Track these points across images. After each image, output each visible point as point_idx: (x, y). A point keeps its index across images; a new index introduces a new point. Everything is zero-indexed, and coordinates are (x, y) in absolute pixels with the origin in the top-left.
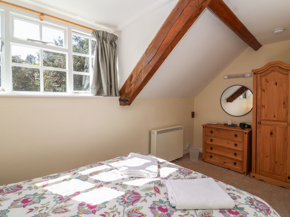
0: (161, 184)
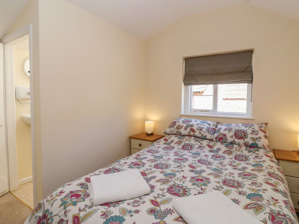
0: (153, 213)
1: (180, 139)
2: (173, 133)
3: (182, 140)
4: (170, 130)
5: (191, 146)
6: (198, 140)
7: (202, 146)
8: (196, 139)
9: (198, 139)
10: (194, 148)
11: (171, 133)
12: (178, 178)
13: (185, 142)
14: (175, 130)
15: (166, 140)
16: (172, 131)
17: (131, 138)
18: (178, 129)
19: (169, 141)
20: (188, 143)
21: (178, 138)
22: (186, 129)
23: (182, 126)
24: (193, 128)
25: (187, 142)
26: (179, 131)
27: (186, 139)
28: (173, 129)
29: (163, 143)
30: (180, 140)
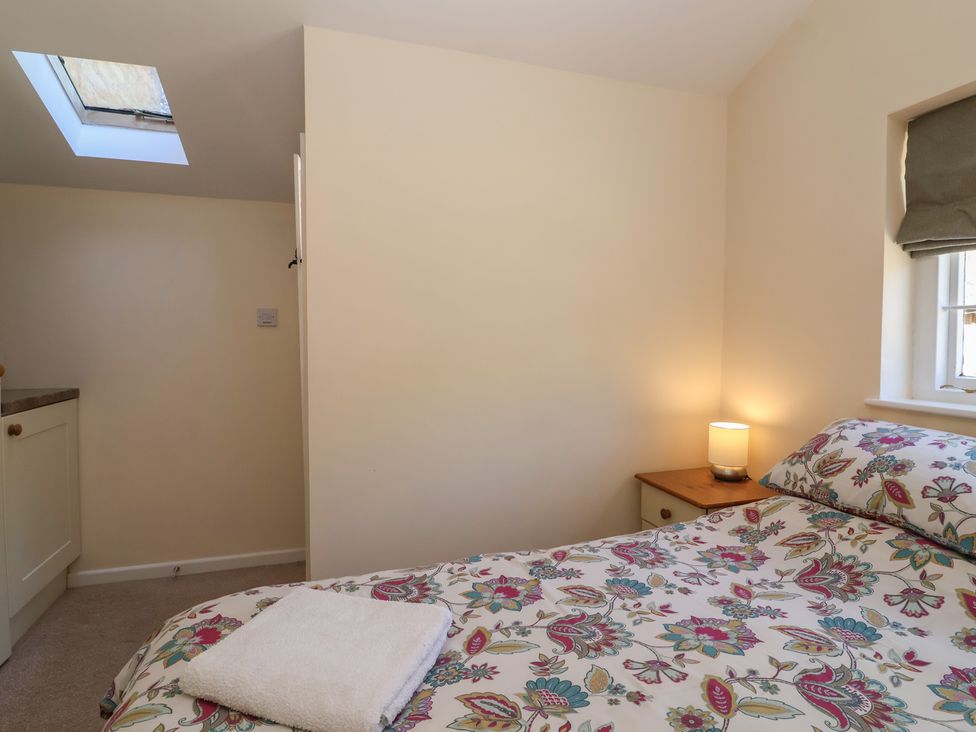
1: (815, 527)
2: (798, 490)
3: (822, 535)
4: (788, 473)
5: (859, 575)
6: (912, 555)
7: (928, 591)
8: (901, 544)
9: (915, 547)
10: (870, 592)
11: (789, 487)
12: (877, 655)
13: (834, 548)
14: (808, 476)
15: (753, 516)
16: (795, 476)
17: (641, 479)
18: (821, 474)
19: (765, 522)
20: (845, 554)
21: (813, 520)
22: (861, 478)
23: (849, 462)
24: (901, 479)
25: (845, 549)
26: (827, 485)
27: (851, 531)
28: (799, 470)
29: (735, 526)
30: (815, 531)
